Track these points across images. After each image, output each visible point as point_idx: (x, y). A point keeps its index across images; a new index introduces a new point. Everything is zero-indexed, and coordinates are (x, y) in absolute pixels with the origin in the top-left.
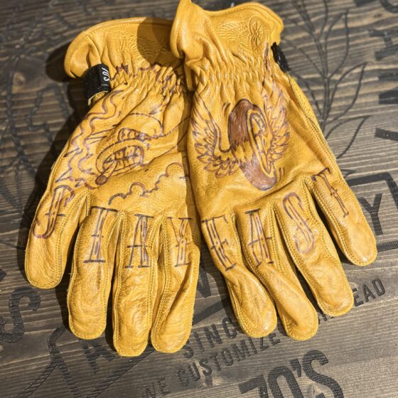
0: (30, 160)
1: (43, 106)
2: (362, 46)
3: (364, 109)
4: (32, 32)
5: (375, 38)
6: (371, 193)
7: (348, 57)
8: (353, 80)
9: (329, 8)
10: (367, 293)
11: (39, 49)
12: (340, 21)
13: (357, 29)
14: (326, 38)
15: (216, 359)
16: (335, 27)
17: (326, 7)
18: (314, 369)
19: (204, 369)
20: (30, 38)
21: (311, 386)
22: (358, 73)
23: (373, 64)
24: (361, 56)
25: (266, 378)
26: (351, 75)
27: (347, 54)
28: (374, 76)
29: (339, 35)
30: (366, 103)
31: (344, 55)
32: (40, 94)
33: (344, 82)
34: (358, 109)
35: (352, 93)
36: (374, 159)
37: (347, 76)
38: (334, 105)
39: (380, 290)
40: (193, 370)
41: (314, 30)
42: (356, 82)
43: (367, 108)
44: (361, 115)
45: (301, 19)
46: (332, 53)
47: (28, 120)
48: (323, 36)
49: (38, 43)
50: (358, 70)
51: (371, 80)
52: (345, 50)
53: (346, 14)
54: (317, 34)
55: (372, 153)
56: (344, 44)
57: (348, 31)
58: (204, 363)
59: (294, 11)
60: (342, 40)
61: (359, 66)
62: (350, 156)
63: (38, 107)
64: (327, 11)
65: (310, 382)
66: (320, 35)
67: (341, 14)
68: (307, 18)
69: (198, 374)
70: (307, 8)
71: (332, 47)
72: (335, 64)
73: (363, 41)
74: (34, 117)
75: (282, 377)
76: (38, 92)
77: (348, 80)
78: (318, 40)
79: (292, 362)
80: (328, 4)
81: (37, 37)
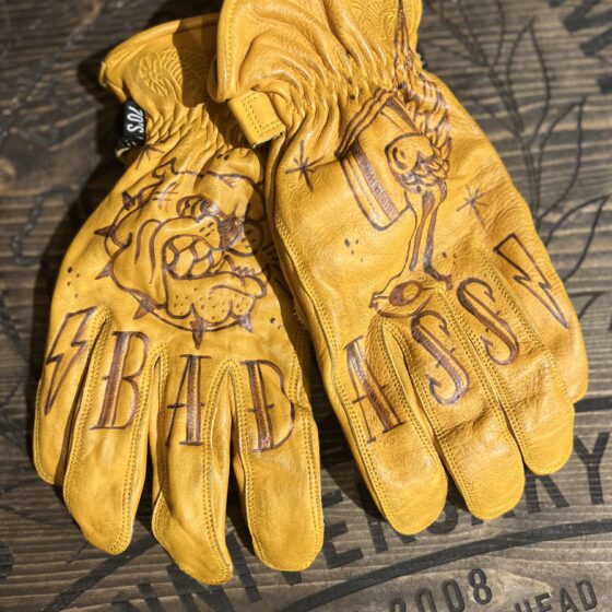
0: (13, 317)
1: (41, 224)
2: (604, 166)
3: (595, 279)
4: (33, 88)
6: (592, 430)
7: (577, 183)
8: (581, 226)
9: (553, 92)
10: (567, 603)
11: (43, 120)
12: (570, 116)
13: (598, 134)
14: (542, 145)
16: (559, 127)
17: (548, 88)
20: (30, 99)
22: (592, 214)
24: (600, 183)
26: (580, 215)
27: (575, 176)
29: (566, 141)
30: (599, 268)
31: (570, 178)
32: (39, 200)
33: (565, 228)
34: (585, 279)
35: (578, 248)
36: (603, 370)
37: (571, 218)
39: (589, 600)
41: (522, 129)
42: (587, 230)
43: (600, 278)
44: (589, 289)
45: (502, 106)
46: (549, 174)
47: (15, 245)
48: (538, 141)
49: (42, 109)
50: (592, 208)
52: (572, 171)
53: (582, 104)
54: (528, 137)
55: (600, 359)
56: (573, 160)
57: (581, 135)
59: (491, 90)
60: (569, 152)
61: (593, 201)
63: (34, 223)
64: (549, 97)
66: (532, 140)
67: (572, 105)
68: (512, 106)
70: (515, 87)
71: (551, 163)
72: (552, 193)
73: (605, 156)
74: (26, 241)
76: (35, 197)
77: (573, 225)
78: (528, 148)
80: (552, 84)
81: (41, 98)
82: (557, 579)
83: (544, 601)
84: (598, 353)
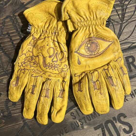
1: (6, 25)
8: (134, 3)
15: (84, 119)
18: (122, 120)
19: (80, 123)
21: (120, 126)
25: (104, 124)
32: (4, 20)
35: (133, 9)
37: (131, 2)
38: (126, 15)
40: (76, 123)
47: (1, 32)
58: (80, 121)
62: (133, 37)
63: (4, 26)
65: (120, 124)
69: (78, 125)
75: (110, 123)
79: (113, 118)
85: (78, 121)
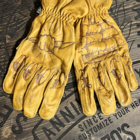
2: (130, 15)
4: (11, 19)
5: (134, 12)
6: (138, 67)
7: (125, 20)
8: (128, 28)
9: (117, 2)
12: (121, 7)
13: (127, 9)
14: (117, 13)
16: (120, 9)
18: (125, 130)
19: (88, 134)
21: (125, 135)
22: (130, 25)
23: (134, 21)
24: (130, 19)
25: (109, 135)
26: (127, 25)
27: (125, 18)
28: (135, 26)
29: (122, 12)
30: (133, 35)
33: (125, 29)
34: (131, 38)
35: (128, 32)
36: (138, 55)
40: (84, 135)
41: (113, 11)
43: (134, 37)
44: (132, 40)
46: (120, 19)
50: (129, 24)
51: (134, 27)
53: (123, 4)
55: (137, 53)
56: (124, 15)
57: (124, 10)
58: (88, 132)
61: (129, 23)
64: (117, 4)
66: (115, 12)
67: (121, 4)
71: (120, 16)
72: (121, 22)
73: (130, 13)
75: (115, 134)
76: (16, 42)
78: (115, 14)
79: (118, 128)
80: (117, 1)
82: (138, 97)
83: (136, 102)
84: (136, 52)
85: (86, 133)
